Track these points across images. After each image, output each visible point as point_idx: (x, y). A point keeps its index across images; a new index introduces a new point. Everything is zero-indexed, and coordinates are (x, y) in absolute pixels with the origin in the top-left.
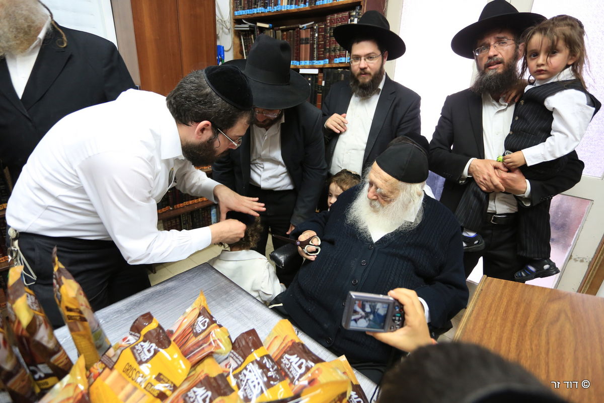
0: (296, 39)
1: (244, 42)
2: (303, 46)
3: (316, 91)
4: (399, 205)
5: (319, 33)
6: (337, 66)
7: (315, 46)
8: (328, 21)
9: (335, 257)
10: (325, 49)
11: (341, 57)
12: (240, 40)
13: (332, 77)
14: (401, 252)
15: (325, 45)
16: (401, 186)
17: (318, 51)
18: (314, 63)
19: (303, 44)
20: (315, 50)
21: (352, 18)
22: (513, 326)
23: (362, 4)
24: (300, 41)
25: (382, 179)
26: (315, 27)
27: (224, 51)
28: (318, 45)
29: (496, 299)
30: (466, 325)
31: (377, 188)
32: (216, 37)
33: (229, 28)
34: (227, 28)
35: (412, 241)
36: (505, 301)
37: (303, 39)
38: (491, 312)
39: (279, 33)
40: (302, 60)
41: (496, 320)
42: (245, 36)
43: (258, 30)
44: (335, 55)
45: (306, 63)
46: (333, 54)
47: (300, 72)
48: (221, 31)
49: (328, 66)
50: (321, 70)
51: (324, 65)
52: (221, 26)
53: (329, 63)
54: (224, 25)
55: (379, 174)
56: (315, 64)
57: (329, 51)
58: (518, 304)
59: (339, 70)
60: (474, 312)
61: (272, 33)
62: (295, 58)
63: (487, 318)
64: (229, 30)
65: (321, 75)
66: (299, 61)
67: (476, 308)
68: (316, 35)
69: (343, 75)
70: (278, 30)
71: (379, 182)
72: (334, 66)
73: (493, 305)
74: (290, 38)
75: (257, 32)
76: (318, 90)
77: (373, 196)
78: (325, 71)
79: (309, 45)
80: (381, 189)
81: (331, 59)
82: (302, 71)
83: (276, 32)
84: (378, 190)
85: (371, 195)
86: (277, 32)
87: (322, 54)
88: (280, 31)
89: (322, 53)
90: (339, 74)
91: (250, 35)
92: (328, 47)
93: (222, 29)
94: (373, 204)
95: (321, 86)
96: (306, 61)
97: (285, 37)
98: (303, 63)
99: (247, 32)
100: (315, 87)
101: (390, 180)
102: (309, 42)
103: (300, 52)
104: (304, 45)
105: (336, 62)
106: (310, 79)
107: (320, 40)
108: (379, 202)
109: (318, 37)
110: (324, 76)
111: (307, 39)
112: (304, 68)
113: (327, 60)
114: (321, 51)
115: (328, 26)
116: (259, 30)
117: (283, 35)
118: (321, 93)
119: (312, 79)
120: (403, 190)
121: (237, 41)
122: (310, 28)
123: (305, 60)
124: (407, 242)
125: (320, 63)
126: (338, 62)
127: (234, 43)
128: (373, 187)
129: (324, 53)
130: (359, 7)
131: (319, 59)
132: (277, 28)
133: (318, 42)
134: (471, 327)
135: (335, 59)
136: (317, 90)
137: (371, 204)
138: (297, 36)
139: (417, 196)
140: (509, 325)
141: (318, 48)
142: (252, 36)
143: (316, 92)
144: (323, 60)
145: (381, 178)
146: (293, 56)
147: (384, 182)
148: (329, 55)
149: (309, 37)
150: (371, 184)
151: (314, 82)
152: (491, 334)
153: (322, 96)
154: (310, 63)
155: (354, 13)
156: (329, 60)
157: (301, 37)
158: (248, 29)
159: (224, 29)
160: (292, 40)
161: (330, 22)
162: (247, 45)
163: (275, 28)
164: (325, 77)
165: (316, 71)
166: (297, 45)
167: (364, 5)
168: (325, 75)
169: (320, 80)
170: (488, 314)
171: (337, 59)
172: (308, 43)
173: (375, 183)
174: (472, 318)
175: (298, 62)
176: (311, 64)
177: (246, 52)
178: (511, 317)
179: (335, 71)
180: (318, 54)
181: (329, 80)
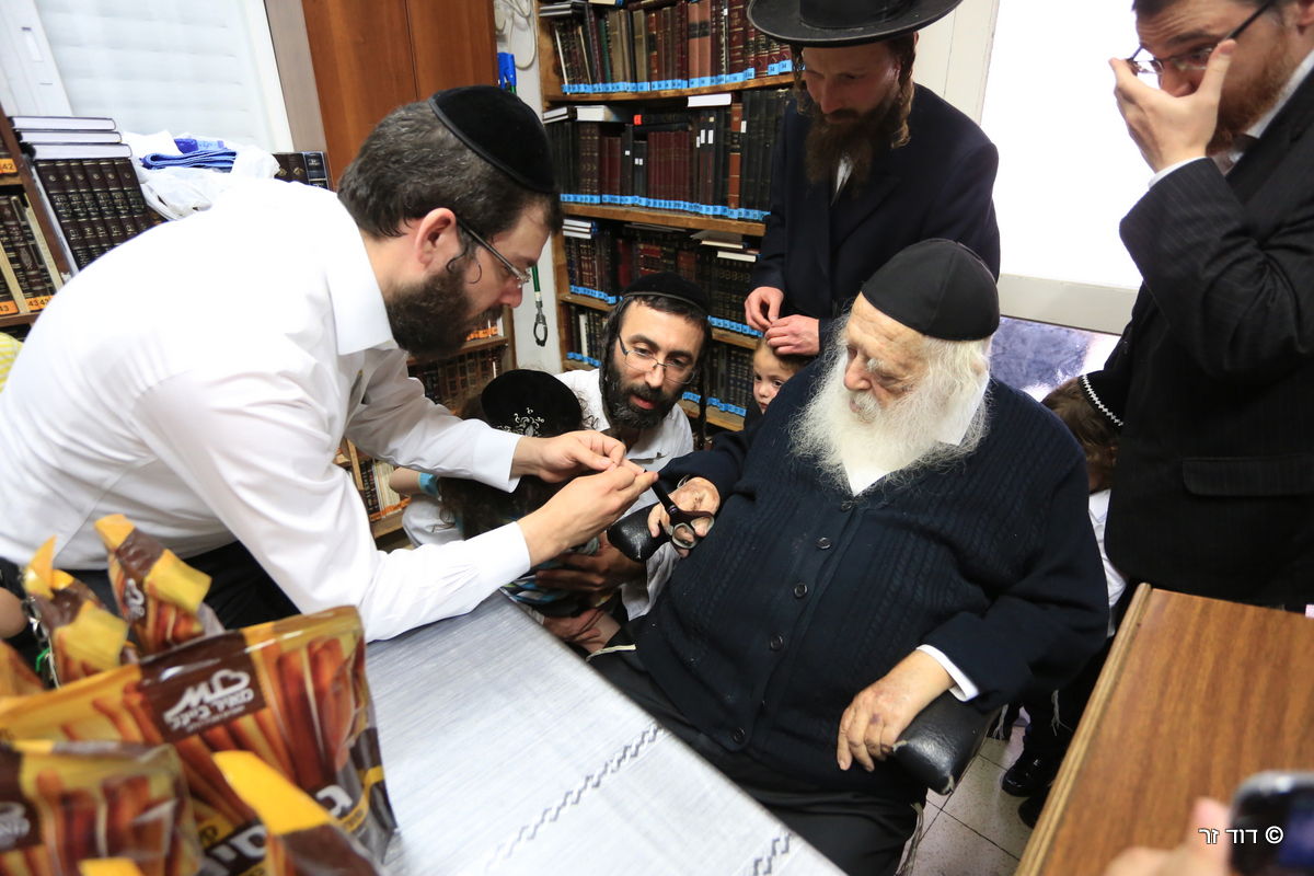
0: (678, 26)
1: (562, 46)
2: (695, 43)
3: (725, 146)
4: (927, 400)
5: (730, 6)
6: (774, 82)
7: (723, 40)
9: (753, 531)
10: (746, 43)
11: (784, 59)
12: (554, 40)
13: (764, 110)
14: (923, 520)
15: (746, 33)
16: (929, 349)
17: (731, 52)
18: (721, 80)
19: (694, 36)
20: (724, 49)
22: (1240, 732)
24: (687, 32)
25: (881, 334)
27: (514, 66)
28: (730, 35)
29: (1183, 652)
30: (1099, 726)
31: (867, 358)
32: (495, 36)
33: (527, 14)
34: (522, 15)
35: (951, 493)
36: (1209, 657)
37: (694, 26)
38: (1170, 689)
39: (640, 15)
40: (694, 77)
41: (1186, 714)
42: (563, 30)
43: (592, 13)
44: (770, 57)
45: (703, 82)
46: (765, 53)
47: (690, 105)
48: (509, 23)
49: (752, 84)
50: (737, 95)
51: (744, 83)
52: (509, 11)
53: (757, 76)
54: (517, 8)
55: (872, 321)
56: (723, 83)
57: (756, 49)
58: (1249, 668)
59: (780, 90)
60: (1121, 688)
61: (623, 18)
62: (676, 72)
63: (1160, 706)
64: (527, 18)
65: (738, 107)
66: (688, 79)
67: (1126, 677)
68: (726, 12)
70: (637, 9)
71: (870, 341)
72: (768, 83)
73: (1175, 670)
74: (666, 27)
75: (590, 19)
76: (733, 143)
77: (857, 382)
78: (747, 98)
79: (709, 37)
80: (877, 359)
81: (760, 67)
82: (693, 102)
83: (631, 14)
84: (871, 362)
85: (853, 377)
86: (635, 13)
87: (739, 58)
88: (641, 12)
89: (739, 54)
90: (780, 102)
91: (574, 27)
92: (753, 39)
93: (513, 17)
94: (857, 403)
95: (740, 134)
96: (703, 78)
97: (653, 24)
98: (696, 83)
99: (568, 22)
100: (725, 135)
101: (899, 334)
102: (708, 30)
103: (688, 57)
104: (697, 39)
105: (773, 73)
106: (712, 120)
107: (736, 22)
108: (874, 394)
109: (730, 16)
110: (744, 109)
111: (703, 24)
112: (698, 93)
113: (752, 71)
114: (738, 50)
116: (595, 12)
117: (648, 21)
118: (737, 151)
119: (717, 120)
120: (936, 361)
121: (547, 43)
123: (702, 74)
124: (938, 495)
125: (735, 79)
126: (776, 72)
127: (539, 49)
128: (859, 358)
129: (745, 52)
131: (732, 70)
132: (635, 5)
133: (730, 28)
134: (1115, 732)
135: (771, 66)
136: (728, 143)
137: (853, 402)
138: (681, 21)
139: (970, 374)
140: (1226, 728)
141: (730, 43)
142: (580, 29)
143: (727, 150)
144: (741, 71)
145: (876, 331)
146: (673, 69)
147: (885, 340)
148: (757, 58)
149: (708, 18)
150: (853, 350)
151: (723, 124)
152: (1175, 754)
153: (741, 157)
154: (712, 81)
156: (756, 70)
157: (691, 21)
158: (570, 12)
159: (517, 16)
160: (669, 29)
162: (569, 52)
163: (630, 6)
164: (748, 113)
165: (725, 100)
166: (682, 40)
168: (748, 106)
169: (736, 119)
170: (1162, 694)
171: (775, 66)
172: (705, 34)
173: (861, 348)
174: (1116, 705)
175: (685, 83)
176: (714, 84)
177: (566, 69)
178: (1230, 704)
179: (772, 95)
180: (732, 59)
181: (757, 119)
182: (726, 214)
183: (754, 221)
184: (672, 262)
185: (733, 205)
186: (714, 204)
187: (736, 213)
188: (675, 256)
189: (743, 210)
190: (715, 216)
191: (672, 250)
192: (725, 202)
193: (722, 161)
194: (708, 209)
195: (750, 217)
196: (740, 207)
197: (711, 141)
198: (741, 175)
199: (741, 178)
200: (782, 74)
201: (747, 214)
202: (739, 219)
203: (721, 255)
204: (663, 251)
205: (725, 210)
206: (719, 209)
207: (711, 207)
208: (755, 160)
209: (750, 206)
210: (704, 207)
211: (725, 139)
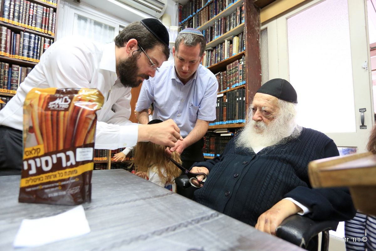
5: (223, 76)
6: (234, 89)
7: (221, 83)
8: (228, 68)
11: (236, 83)
13: (232, 96)
15: (227, 80)
16: (280, 103)
21: (241, 62)
23: (245, 54)
25: (265, 99)
26: (221, 74)
28: (223, 82)
31: (261, 108)
49: (228, 91)
50: (225, 94)
51: (226, 91)
53: (229, 89)
55: (261, 97)
56: (221, 92)
57: (229, 83)
65: (225, 96)
68: (222, 77)
69: (238, 93)
71: (262, 102)
72: (232, 89)
76: (224, 105)
77: (258, 117)
78: (227, 94)
80: (265, 107)
84: (263, 108)
85: (256, 116)
90: (236, 93)
95: (226, 102)
100: (222, 104)
101: (271, 98)
105: (233, 87)
108: (264, 121)
109: (223, 78)
113: (228, 88)
114: (225, 85)
115: (227, 70)
118: (225, 107)
119: (220, 100)
120: (283, 107)
122: (218, 75)
128: (258, 110)
129: (227, 85)
130: (243, 56)
131: (224, 90)
133: (223, 80)
136: (223, 105)
137: (256, 126)
141: (223, 84)
144: (226, 89)
145: (263, 99)
147: (266, 101)
148: (229, 85)
150: (255, 109)
151: (221, 101)
155: (241, 60)
156: (229, 87)
161: (229, 68)
164: (228, 97)
165: (222, 95)
167: (246, 53)
168: (228, 96)
169: (225, 99)
173: (259, 106)
179: (234, 92)
180: (224, 87)
181: (230, 98)
182: (223, 123)
183: (230, 124)
184: (209, 141)
185: (224, 121)
186: (220, 121)
187: (225, 123)
188: (209, 139)
189: (227, 121)
190: (220, 124)
191: (208, 137)
192: (222, 120)
193: (221, 110)
194: (218, 123)
195: (229, 123)
196: (226, 121)
197: (218, 106)
198: (226, 112)
199: (226, 113)
200: (235, 87)
201: (228, 122)
202: (226, 124)
203: (222, 135)
204: (206, 138)
205: (222, 123)
206: (221, 123)
207: (219, 122)
208: (230, 108)
209: (229, 120)
210: (217, 123)
211: (222, 105)
